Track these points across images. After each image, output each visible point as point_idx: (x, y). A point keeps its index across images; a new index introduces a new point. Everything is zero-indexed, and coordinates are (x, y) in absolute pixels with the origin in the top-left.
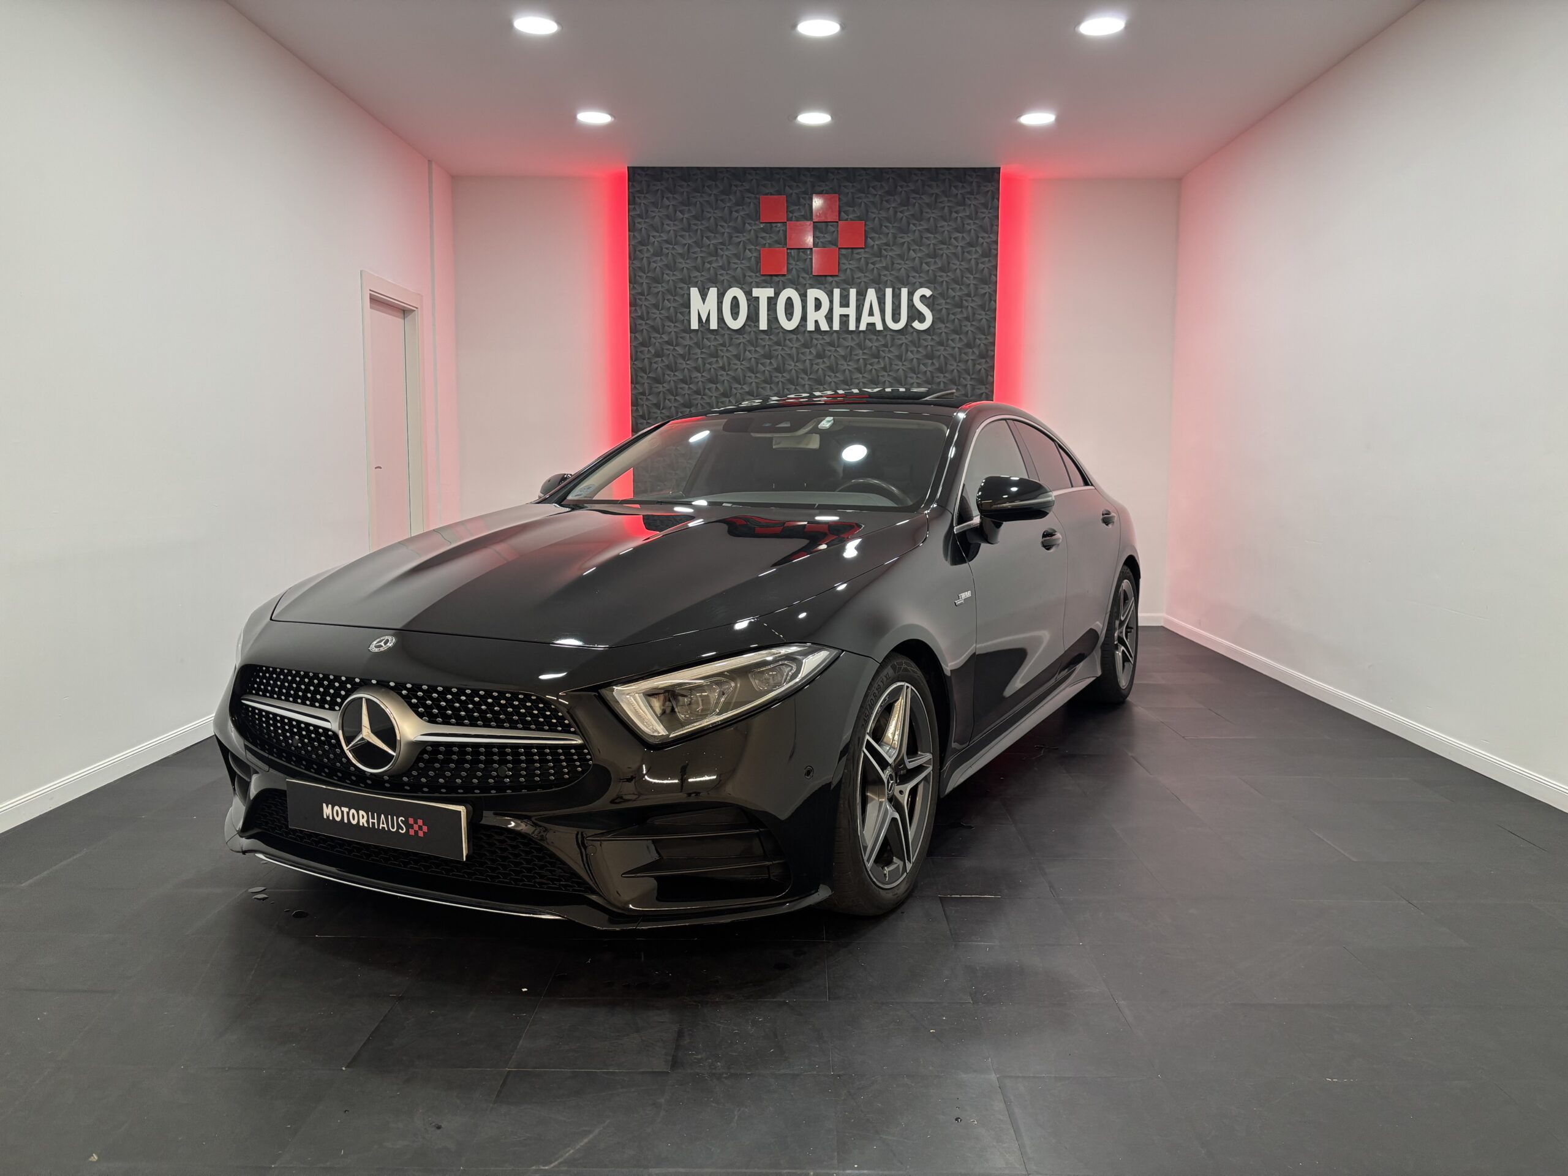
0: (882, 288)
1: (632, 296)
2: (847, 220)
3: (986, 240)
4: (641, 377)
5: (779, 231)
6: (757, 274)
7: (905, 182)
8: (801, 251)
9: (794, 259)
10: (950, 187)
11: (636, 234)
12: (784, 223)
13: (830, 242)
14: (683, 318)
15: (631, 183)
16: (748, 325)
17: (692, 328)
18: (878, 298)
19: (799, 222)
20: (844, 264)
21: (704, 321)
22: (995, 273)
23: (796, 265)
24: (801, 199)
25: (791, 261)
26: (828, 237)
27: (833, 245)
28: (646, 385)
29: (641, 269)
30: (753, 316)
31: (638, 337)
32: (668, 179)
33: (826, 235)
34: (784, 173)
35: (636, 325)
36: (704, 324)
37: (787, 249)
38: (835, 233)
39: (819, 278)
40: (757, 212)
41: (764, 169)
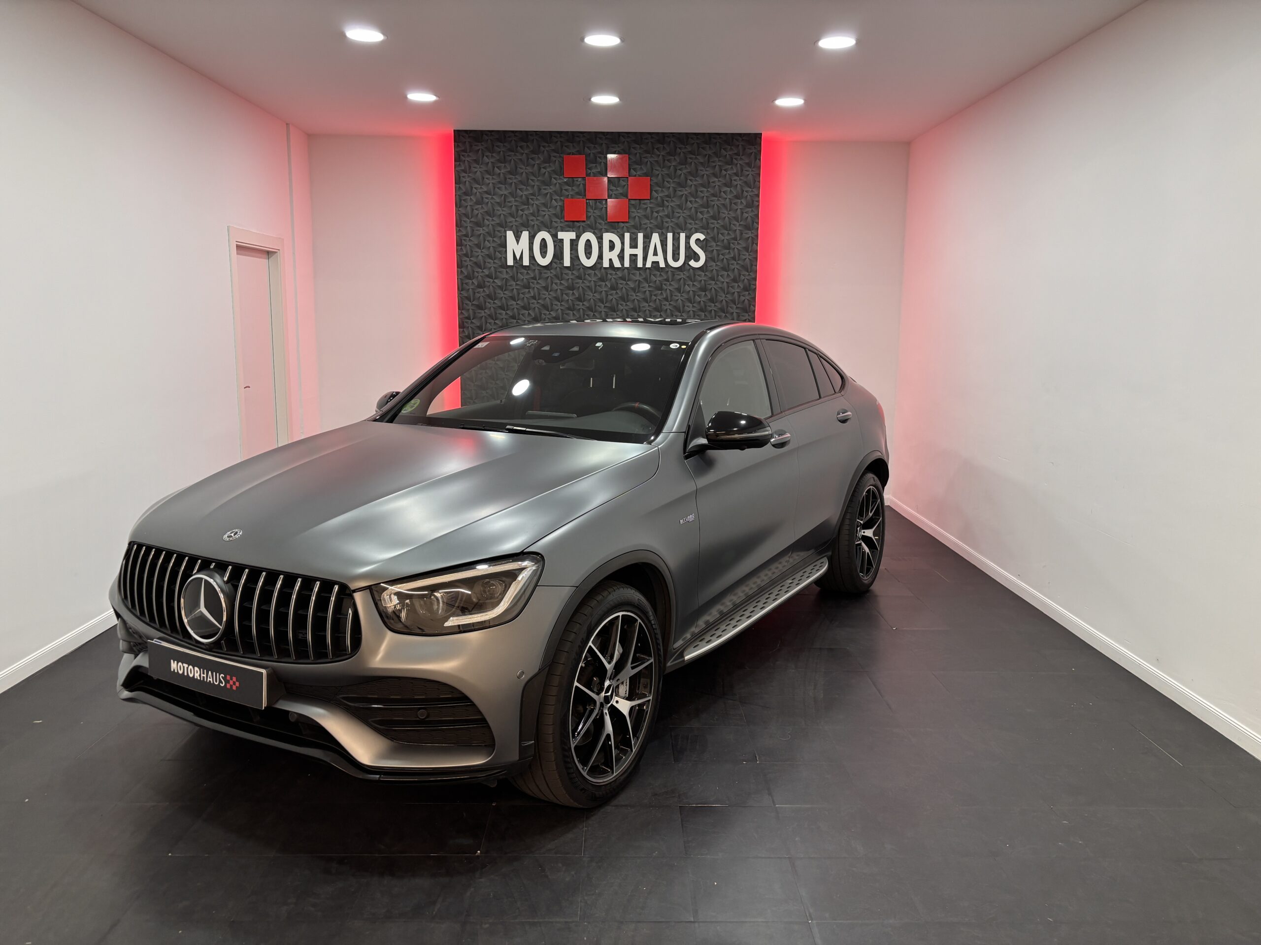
0: (664, 232)
1: (458, 237)
2: (635, 176)
3: (751, 194)
4: (466, 304)
5: (580, 184)
6: (562, 220)
7: (684, 145)
8: (598, 201)
9: (592, 208)
10: (720, 150)
11: (461, 186)
12: (584, 178)
13: (622, 194)
14: (500, 256)
15: (456, 144)
16: (554, 262)
17: (508, 264)
18: (661, 240)
19: (595, 178)
20: (632, 212)
21: (518, 258)
22: (756, 221)
23: (593, 212)
24: (598, 159)
25: (590, 210)
26: (620, 190)
27: (624, 196)
28: (471, 311)
29: (466, 215)
30: (558, 255)
31: (463, 271)
32: (488, 140)
33: (618, 189)
34: (584, 136)
35: (462, 261)
36: (518, 261)
37: (586, 200)
38: (626, 186)
39: (613, 224)
40: (561, 168)
41: (568, 132)
